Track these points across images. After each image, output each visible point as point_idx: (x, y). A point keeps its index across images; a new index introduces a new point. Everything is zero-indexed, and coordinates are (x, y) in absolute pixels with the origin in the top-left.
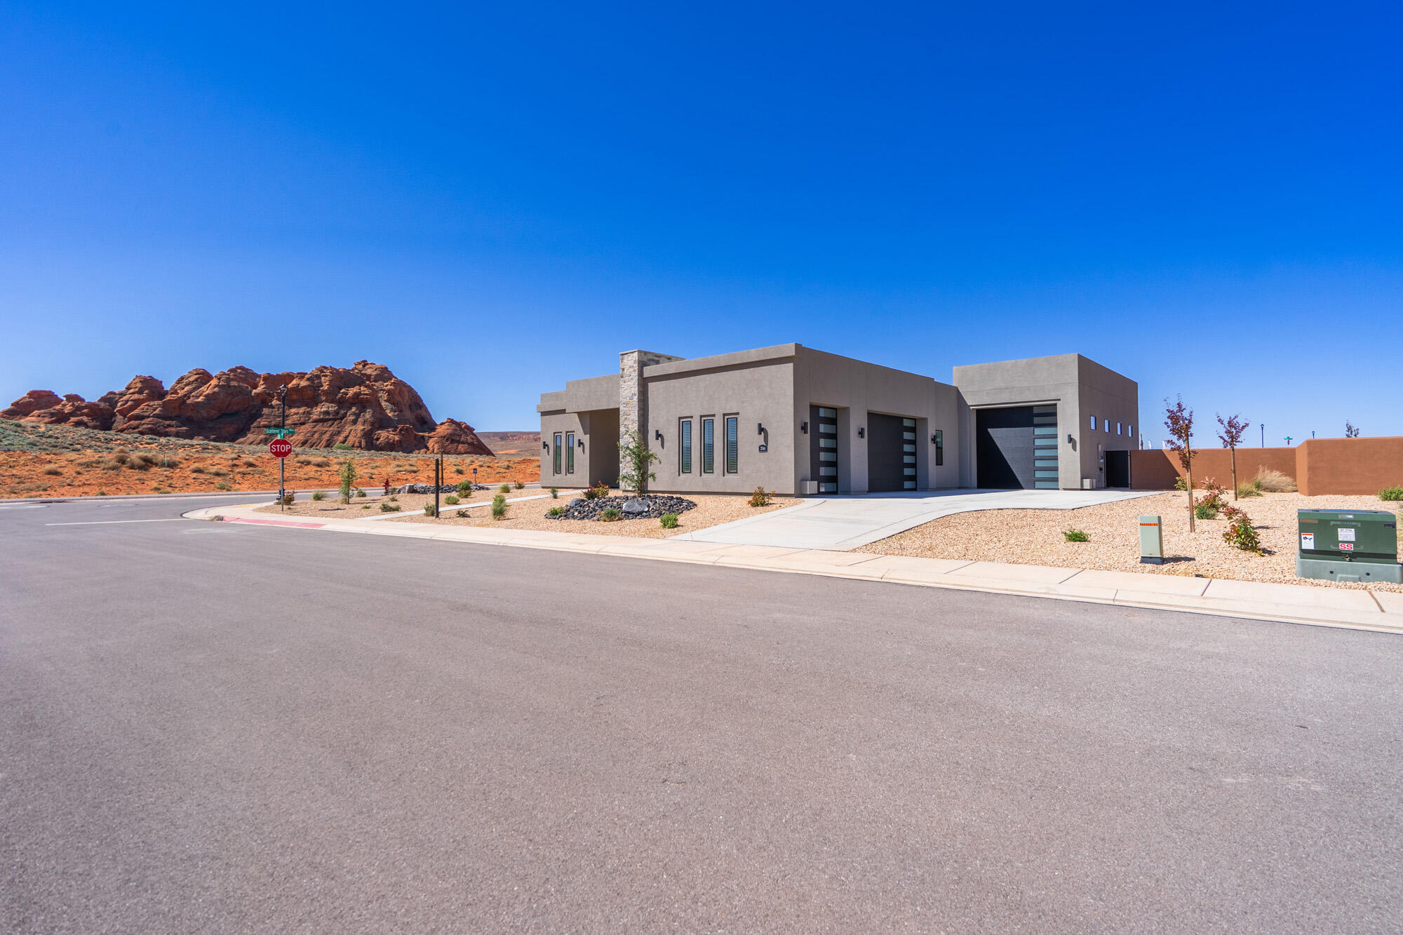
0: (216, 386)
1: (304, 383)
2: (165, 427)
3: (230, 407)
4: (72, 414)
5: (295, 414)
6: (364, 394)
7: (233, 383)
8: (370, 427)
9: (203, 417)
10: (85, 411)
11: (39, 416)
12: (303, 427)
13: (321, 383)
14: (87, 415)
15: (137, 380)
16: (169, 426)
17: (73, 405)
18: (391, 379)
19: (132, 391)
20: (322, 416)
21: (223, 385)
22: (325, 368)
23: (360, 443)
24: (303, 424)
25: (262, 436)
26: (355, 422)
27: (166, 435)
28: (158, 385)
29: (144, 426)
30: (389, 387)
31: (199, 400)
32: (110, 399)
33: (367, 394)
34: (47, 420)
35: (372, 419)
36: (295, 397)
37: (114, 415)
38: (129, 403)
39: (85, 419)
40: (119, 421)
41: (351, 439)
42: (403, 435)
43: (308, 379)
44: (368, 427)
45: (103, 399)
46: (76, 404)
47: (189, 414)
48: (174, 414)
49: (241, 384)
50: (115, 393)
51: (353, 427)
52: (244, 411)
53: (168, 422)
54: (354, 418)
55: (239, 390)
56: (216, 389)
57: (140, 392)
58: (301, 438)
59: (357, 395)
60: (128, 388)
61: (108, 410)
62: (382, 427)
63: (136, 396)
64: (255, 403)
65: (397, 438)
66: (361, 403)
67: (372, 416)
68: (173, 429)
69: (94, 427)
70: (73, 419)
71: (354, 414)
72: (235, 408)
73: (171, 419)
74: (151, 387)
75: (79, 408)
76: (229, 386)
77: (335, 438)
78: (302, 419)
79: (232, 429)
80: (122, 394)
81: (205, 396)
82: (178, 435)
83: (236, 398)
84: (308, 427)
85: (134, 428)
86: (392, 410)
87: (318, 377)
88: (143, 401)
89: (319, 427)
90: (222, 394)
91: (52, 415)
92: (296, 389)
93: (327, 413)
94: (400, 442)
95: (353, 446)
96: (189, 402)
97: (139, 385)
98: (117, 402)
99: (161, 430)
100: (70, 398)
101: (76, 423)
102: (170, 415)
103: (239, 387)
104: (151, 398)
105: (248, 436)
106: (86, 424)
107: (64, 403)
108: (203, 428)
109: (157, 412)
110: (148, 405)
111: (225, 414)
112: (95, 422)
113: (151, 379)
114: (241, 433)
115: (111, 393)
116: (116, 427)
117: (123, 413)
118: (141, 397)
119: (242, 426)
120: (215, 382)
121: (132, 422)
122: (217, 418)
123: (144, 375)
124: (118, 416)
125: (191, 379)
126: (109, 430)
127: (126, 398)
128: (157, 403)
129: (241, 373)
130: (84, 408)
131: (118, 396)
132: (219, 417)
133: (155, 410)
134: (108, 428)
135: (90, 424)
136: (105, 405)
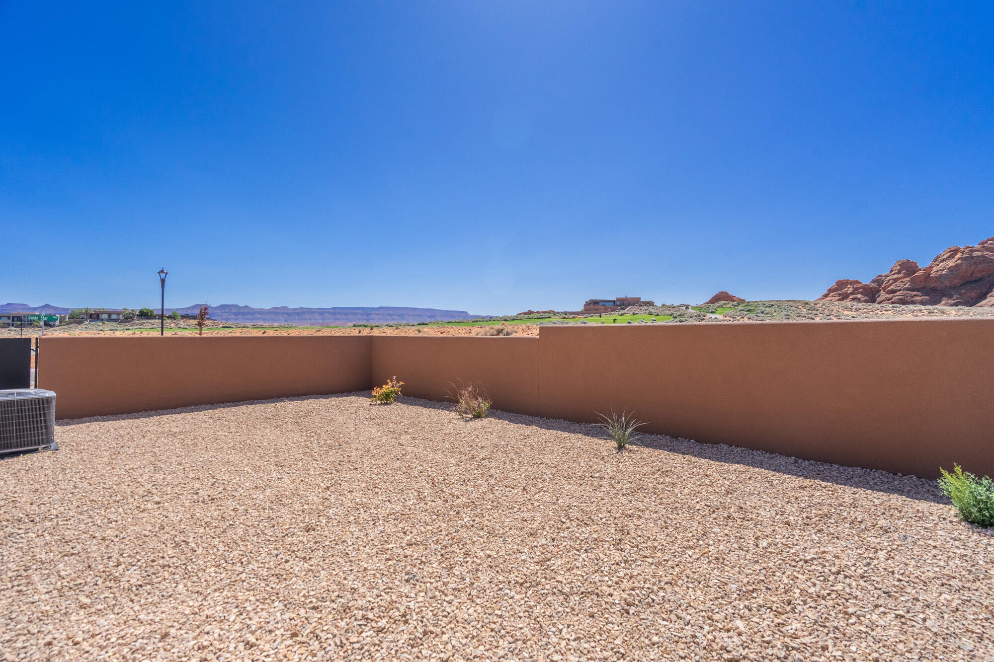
0: (959, 259)
2: (913, 297)
3: (973, 276)
4: (852, 293)
7: (975, 254)
9: (946, 287)
10: (862, 290)
14: (861, 293)
15: (897, 264)
16: (915, 295)
17: (853, 287)
19: (893, 272)
27: (913, 303)
28: (913, 265)
29: (897, 298)
31: (944, 272)
32: (878, 281)
34: (837, 298)
37: (879, 291)
38: (891, 282)
39: (859, 296)
40: (883, 295)
45: (873, 281)
46: (855, 286)
47: (933, 285)
48: (921, 286)
49: (985, 253)
50: (882, 276)
52: (989, 276)
53: (914, 293)
55: (982, 258)
56: (959, 262)
57: (899, 273)
61: (875, 288)
63: (896, 276)
68: (919, 298)
69: (866, 301)
70: (851, 297)
72: (979, 275)
73: (918, 290)
74: (908, 268)
75: (856, 289)
76: (972, 257)
79: (973, 294)
80: (887, 276)
81: (948, 269)
82: (922, 303)
83: (980, 266)
85: (889, 300)
88: (900, 278)
91: (840, 295)
96: (933, 274)
97: (898, 268)
98: (883, 282)
99: (908, 299)
100: (852, 283)
101: (853, 299)
102: (917, 287)
103: (983, 256)
104: (906, 276)
105: (988, 299)
106: (859, 299)
107: (849, 286)
108: (945, 296)
109: (906, 286)
110: (902, 282)
111: (967, 282)
112: (866, 298)
113: (908, 262)
114: (983, 296)
115: (879, 276)
116: (879, 299)
117: (884, 289)
118: (899, 276)
119: (984, 290)
120: (959, 255)
121: (887, 296)
122: (960, 286)
123: (904, 260)
124: (882, 292)
125: (945, 257)
126: (874, 302)
127: (889, 278)
128: (909, 278)
129: (991, 244)
130: (860, 288)
131: (884, 278)
132: (963, 284)
133: (905, 285)
134: (873, 301)
135: (862, 299)
136: (874, 285)
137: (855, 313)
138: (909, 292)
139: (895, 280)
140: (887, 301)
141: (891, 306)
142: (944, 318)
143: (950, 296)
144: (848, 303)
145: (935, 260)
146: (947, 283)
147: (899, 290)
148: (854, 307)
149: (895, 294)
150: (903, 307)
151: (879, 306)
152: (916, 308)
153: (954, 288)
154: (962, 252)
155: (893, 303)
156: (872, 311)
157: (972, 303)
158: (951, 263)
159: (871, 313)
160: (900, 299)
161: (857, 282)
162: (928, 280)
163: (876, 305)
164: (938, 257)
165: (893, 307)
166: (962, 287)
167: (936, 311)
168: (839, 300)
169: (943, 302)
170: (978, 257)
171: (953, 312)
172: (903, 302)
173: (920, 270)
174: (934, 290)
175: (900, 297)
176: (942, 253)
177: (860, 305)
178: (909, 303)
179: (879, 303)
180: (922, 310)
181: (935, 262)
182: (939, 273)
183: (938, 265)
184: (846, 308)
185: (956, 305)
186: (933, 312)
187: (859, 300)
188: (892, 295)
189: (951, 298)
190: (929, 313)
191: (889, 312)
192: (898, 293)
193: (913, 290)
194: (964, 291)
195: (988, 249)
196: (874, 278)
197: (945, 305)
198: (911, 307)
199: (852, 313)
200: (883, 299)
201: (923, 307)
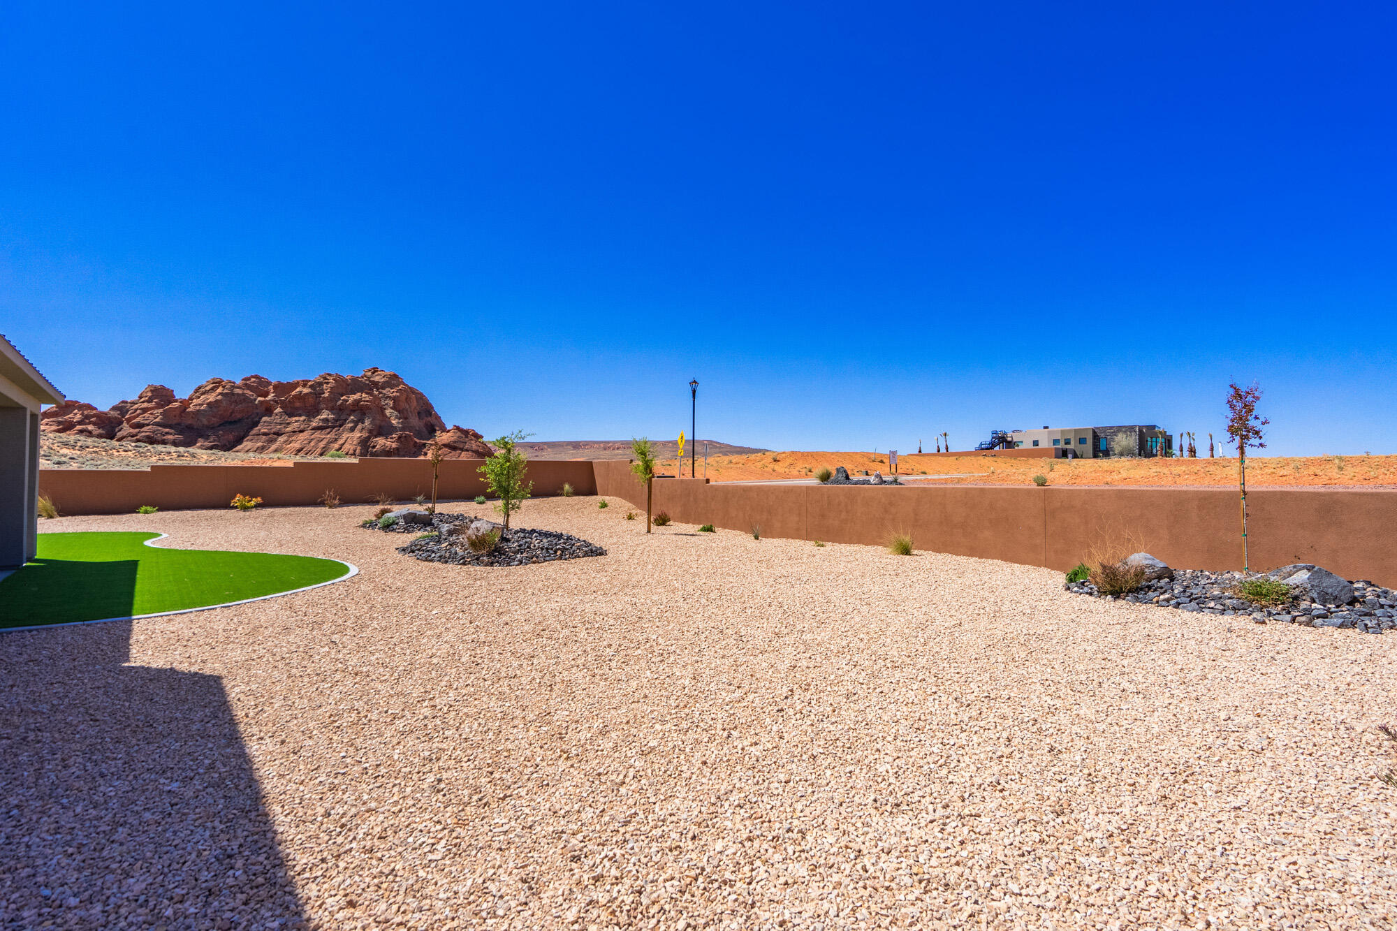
0: (220, 394)
1: (306, 390)
2: (164, 435)
3: (232, 415)
4: (79, 423)
5: (296, 421)
6: (364, 401)
7: (237, 391)
8: (367, 435)
9: (203, 424)
10: (93, 419)
11: (47, 424)
12: (301, 434)
13: (322, 390)
14: (94, 424)
15: (148, 389)
16: (167, 433)
17: (82, 414)
18: (398, 386)
19: (143, 400)
20: (321, 424)
21: (226, 393)
22: (330, 375)
23: (355, 451)
24: (302, 431)
25: (260, 444)
26: (352, 429)
27: (164, 442)
28: (167, 393)
29: (143, 434)
30: (394, 394)
31: (201, 408)
32: (122, 408)
33: (367, 401)
34: (54, 428)
35: (370, 427)
36: (298, 404)
37: (121, 423)
38: (138, 411)
39: (90, 427)
40: (126, 429)
41: (347, 447)
42: (401, 442)
43: (310, 387)
44: (365, 434)
45: (114, 408)
46: (86, 412)
47: (187, 422)
48: (175, 422)
49: (245, 392)
50: (126, 402)
51: (351, 435)
52: (247, 418)
53: (167, 430)
54: (352, 425)
56: (220, 397)
57: (149, 401)
58: (297, 445)
59: (357, 402)
60: (140, 397)
61: (116, 418)
62: (379, 434)
63: (145, 405)
64: (258, 411)
65: (394, 445)
66: (360, 411)
67: (371, 423)
68: (170, 437)
69: (100, 436)
70: (79, 427)
71: (353, 421)
72: (239, 416)
73: (170, 427)
74: (161, 395)
75: (87, 417)
76: (233, 394)
77: (332, 445)
78: (302, 427)
79: (230, 437)
80: (134, 403)
81: (208, 404)
82: (175, 444)
83: (239, 406)
84: (306, 435)
85: (133, 436)
86: (397, 417)
87: (320, 384)
88: (149, 409)
89: (318, 435)
90: (224, 402)
91: (59, 423)
92: (300, 397)
93: (326, 420)
94: (397, 449)
95: (347, 454)
96: (191, 408)
97: (149, 394)
98: (128, 411)
99: (159, 437)
100: (82, 407)
101: (81, 432)
102: (170, 423)
103: (243, 394)
104: (158, 406)
105: (245, 444)
106: (90, 432)
107: (76, 411)
108: (201, 436)
109: (157, 420)
110: (151, 414)
111: (226, 422)
112: (100, 431)
113: (163, 388)
114: (239, 441)
115: (123, 402)
116: (119, 435)
117: (128, 421)
118: (150, 405)
119: (242, 434)
120: (220, 390)
121: (132, 430)
122: (219, 426)
123: (157, 384)
124: (125, 424)
125: (208, 388)
126: (112, 438)
127: (136, 406)
128: (161, 410)
129: (254, 382)
130: (93, 416)
131: (129, 405)
132: (220, 425)
133: (155, 418)
134: (111, 436)
135: (94, 433)
136: (116, 414)
137: (79, 452)
138: (160, 428)
139: (145, 410)
140: (129, 438)
141: (133, 444)
142: (194, 463)
143: (207, 438)
144: (71, 437)
145: (196, 391)
146: (205, 421)
147: (148, 425)
148: (79, 444)
149: (142, 430)
150: (150, 447)
151: (117, 443)
152: (164, 450)
153: (212, 428)
154: (224, 387)
155: (138, 441)
156: (106, 451)
157: (228, 447)
158: (211, 398)
159: (104, 453)
160: (148, 437)
161: (90, 407)
162: (183, 415)
163: (114, 443)
164: (200, 388)
165: (136, 446)
166: (222, 427)
167: (186, 455)
168: (58, 431)
169: (198, 444)
170: (238, 394)
171: (205, 457)
172: (151, 441)
173: (176, 401)
174: (190, 428)
175: (148, 434)
176: (204, 383)
177: (90, 441)
178: (158, 442)
179: (118, 440)
180: (170, 453)
181: (196, 393)
182: (198, 408)
183: (199, 397)
184: (66, 445)
185: (211, 448)
186: (183, 456)
187: (90, 434)
188: (137, 430)
189: (207, 439)
190: (179, 456)
191: (130, 453)
192: (145, 429)
193: (165, 426)
194: (221, 432)
195: (248, 387)
196: (116, 402)
197: (201, 447)
198: (160, 448)
199: (74, 452)
200: (125, 434)
201: (173, 449)
